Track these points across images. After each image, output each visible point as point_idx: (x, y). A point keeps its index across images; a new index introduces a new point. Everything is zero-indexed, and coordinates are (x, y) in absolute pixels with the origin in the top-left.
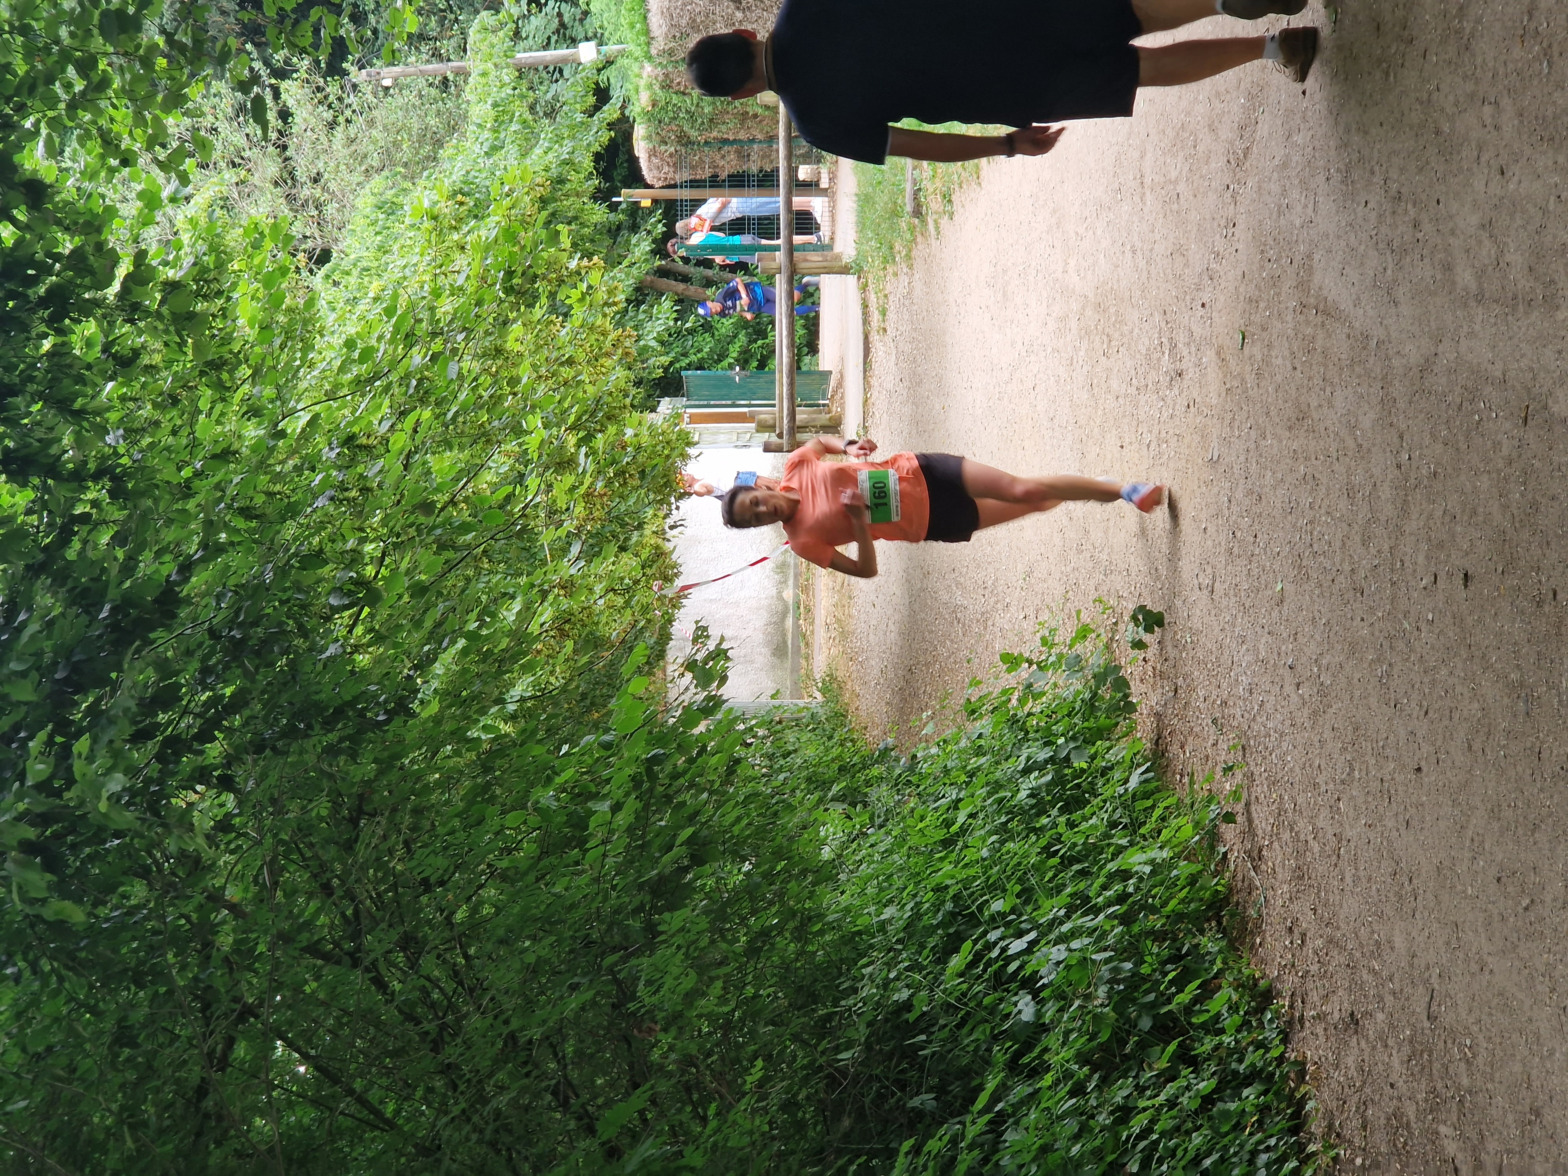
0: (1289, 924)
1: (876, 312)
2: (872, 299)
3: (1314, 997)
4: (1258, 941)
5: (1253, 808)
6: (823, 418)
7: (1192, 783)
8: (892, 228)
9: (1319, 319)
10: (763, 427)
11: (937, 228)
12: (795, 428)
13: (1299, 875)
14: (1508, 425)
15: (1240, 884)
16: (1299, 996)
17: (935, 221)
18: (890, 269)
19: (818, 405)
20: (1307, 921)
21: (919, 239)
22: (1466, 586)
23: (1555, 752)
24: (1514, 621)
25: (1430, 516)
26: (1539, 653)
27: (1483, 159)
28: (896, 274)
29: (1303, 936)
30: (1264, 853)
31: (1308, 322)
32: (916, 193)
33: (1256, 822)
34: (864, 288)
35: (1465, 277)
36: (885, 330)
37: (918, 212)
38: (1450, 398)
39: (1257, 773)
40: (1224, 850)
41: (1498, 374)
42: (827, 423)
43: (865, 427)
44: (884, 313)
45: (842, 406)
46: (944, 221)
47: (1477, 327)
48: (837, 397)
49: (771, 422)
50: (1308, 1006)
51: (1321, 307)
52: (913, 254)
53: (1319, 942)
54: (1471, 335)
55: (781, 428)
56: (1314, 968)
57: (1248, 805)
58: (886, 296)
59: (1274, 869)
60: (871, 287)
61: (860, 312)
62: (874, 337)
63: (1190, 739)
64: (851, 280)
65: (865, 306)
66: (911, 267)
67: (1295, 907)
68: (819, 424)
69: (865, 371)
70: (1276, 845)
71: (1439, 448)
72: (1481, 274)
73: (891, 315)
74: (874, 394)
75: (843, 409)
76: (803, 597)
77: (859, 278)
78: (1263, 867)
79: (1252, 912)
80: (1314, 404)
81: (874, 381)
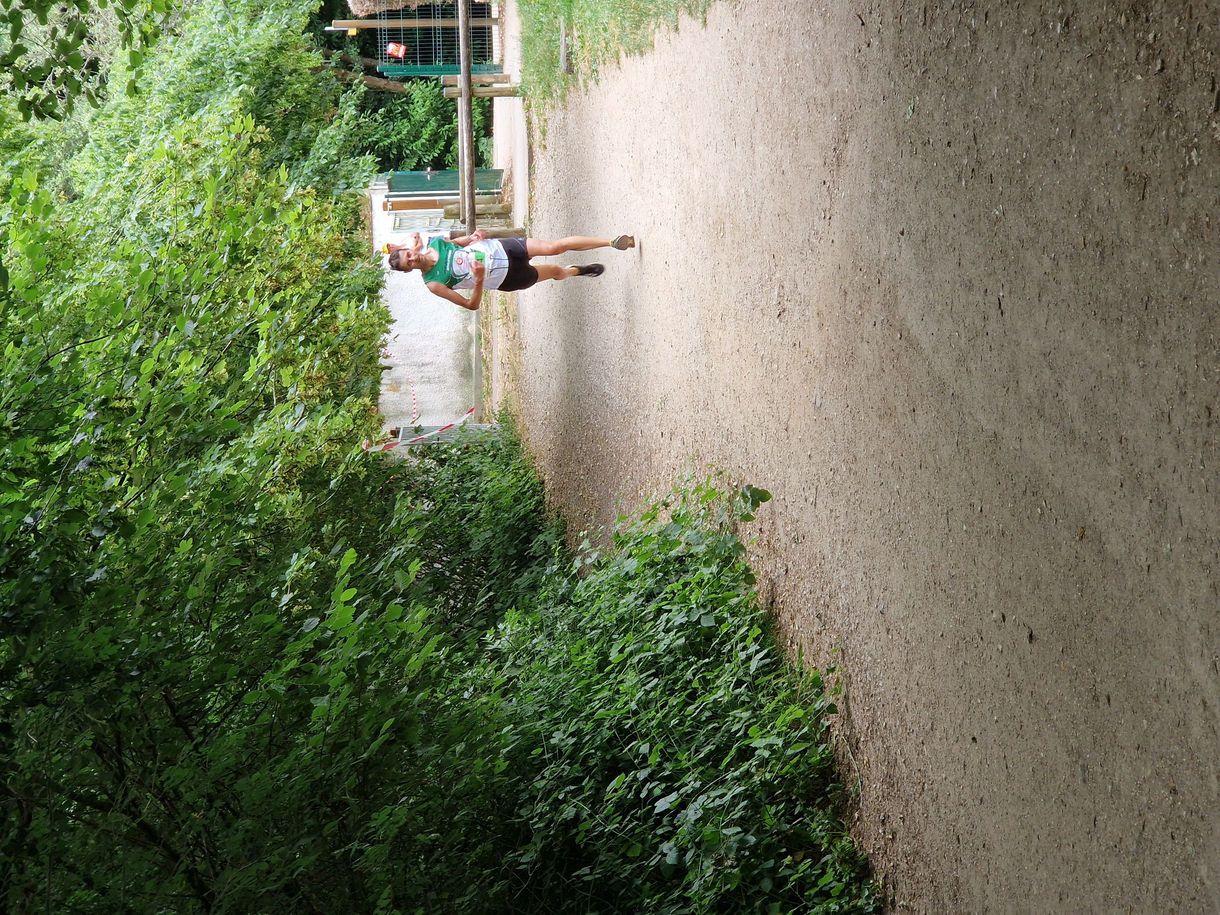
0: (882, 818)
1: (538, 131)
2: (535, 119)
3: (903, 888)
4: (856, 815)
5: (851, 704)
6: (497, 207)
7: (800, 654)
8: (551, 71)
9: (903, 343)
10: (449, 215)
11: (586, 86)
12: (475, 215)
13: (890, 781)
14: (1065, 533)
15: (840, 758)
16: (891, 881)
17: (585, 81)
18: (548, 100)
19: (493, 193)
20: (895, 823)
21: (572, 89)
22: (1030, 642)
23: (1109, 829)
24: (1073, 698)
25: (999, 564)
26: (1095, 739)
27: (1043, 299)
28: (553, 107)
29: (894, 834)
30: (860, 745)
31: (893, 340)
32: (569, 55)
33: (853, 716)
34: (528, 108)
35: (1028, 387)
36: (545, 147)
37: (570, 69)
38: (1015, 479)
39: (854, 679)
40: (827, 724)
41: (1059, 486)
42: (500, 211)
43: (530, 219)
44: (544, 133)
45: (512, 197)
46: (591, 83)
47: (1039, 437)
48: (509, 189)
49: (456, 211)
50: (899, 894)
51: (905, 334)
52: (567, 98)
53: (907, 848)
54: (1033, 438)
55: (464, 216)
56: (903, 866)
57: (846, 698)
58: (545, 120)
59: (868, 762)
60: (533, 109)
61: (525, 128)
62: (536, 149)
63: (799, 616)
64: (517, 101)
65: (529, 123)
66: (565, 108)
67: (887, 805)
68: (493, 212)
69: (530, 175)
70: (870, 743)
71: (1007, 515)
72: (1042, 395)
73: (550, 137)
74: (537, 193)
75: (513, 199)
76: (483, 331)
77: (524, 100)
78: (860, 756)
79: (850, 788)
80: (900, 410)
81: (536, 183)
